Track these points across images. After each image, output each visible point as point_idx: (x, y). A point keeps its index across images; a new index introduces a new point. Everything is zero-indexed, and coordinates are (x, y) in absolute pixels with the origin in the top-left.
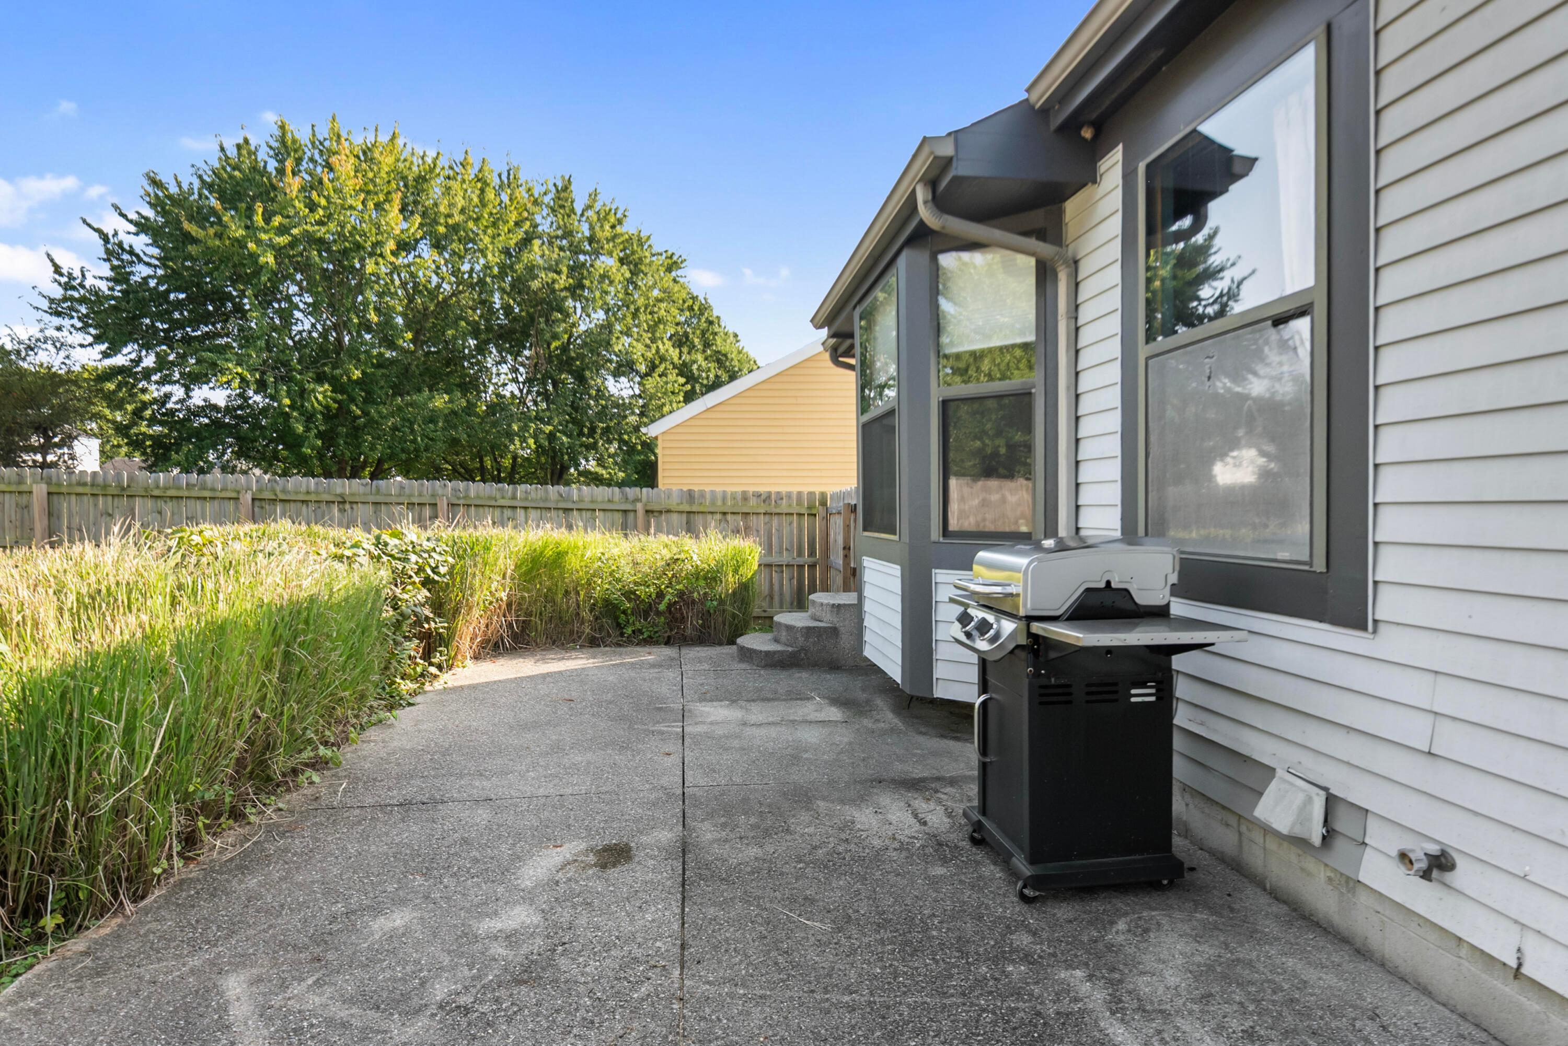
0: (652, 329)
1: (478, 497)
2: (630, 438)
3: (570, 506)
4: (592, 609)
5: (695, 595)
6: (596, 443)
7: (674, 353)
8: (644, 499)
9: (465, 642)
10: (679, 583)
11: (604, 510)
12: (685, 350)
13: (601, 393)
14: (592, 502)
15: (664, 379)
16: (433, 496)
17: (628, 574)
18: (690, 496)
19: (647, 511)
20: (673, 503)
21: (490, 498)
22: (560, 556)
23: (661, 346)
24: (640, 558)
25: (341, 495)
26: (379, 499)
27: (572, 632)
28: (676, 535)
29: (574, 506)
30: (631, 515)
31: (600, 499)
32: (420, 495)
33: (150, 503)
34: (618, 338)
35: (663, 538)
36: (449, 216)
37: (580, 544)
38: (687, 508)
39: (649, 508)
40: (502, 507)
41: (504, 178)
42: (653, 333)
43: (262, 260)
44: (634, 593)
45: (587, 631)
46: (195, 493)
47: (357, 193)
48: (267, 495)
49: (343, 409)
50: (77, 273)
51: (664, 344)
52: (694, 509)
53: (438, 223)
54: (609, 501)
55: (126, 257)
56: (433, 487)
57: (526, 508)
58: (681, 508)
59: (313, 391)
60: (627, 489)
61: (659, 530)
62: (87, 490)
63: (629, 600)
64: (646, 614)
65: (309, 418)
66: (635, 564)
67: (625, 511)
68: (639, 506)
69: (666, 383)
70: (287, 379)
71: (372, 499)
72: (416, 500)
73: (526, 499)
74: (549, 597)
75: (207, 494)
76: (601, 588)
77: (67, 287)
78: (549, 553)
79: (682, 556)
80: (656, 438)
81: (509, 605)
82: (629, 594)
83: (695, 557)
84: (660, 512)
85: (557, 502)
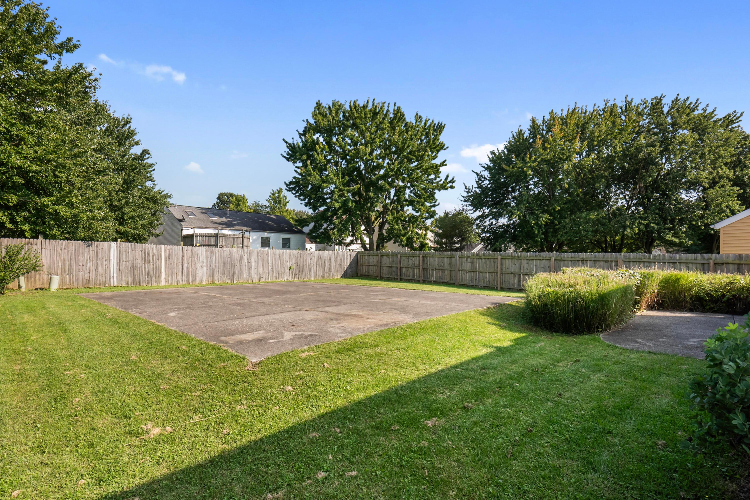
0: (714, 162)
1: (634, 258)
2: (697, 223)
3: (675, 261)
4: (691, 298)
5: (742, 296)
6: (674, 226)
7: (730, 173)
8: (714, 258)
9: (644, 304)
10: (733, 291)
11: (692, 263)
12: (738, 169)
13: (678, 201)
14: (686, 260)
15: (723, 189)
16: (616, 258)
17: (707, 287)
18: (740, 257)
19: (715, 264)
20: (730, 260)
21: (639, 259)
22: (678, 279)
23: (720, 171)
24: (713, 282)
25: (583, 258)
26: (596, 259)
27: (682, 306)
28: (732, 273)
29: (677, 262)
30: (707, 265)
31: (690, 258)
32: (611, 258)
33: (525, 261)
34: (691, 172)
35: (725, 275)
36: (599, 136)
37: (686, 276)
38: (738, 262)
39: (716, 262)
40: (644, 262)
41: (624, 109)
42: (715, 164)
43: (528, 173)
44: (711, 294)
45: (689, 306)
46: (538, 258)
47: (561, 139)
48: (559, 258)
49: (552, 222)
50: (471, 188)
51: (722, 169)
52: (742, 262)
53: (594, 141)
54: (695, 259)
55: (483, 179)
56: (616, 255)
57: (655, 262)
58: (735, 262)
59: (542, 217)
60: (705, 255)
61: (722, 271)
62: (510, 258)
63: (708, 297)
64: (716, 302)
65: (540, 227)
66: (711, 284)
67: (703, 264)
68: (711, 262)
69: (725, 191)
70: (532, 213)
71: (593, 259)
72: (609, 260)
73: (655, 259)
74: (673, 293)
75: (541, 258)
76: (694, 291)
77: (468, 192)
78: (673, 278)
79: (735, 281)
80: (719, 229)
81: (658, 294)
82: (708, 294)
83: (742, 282)
84: (723, 264)
85: (669, 260)
